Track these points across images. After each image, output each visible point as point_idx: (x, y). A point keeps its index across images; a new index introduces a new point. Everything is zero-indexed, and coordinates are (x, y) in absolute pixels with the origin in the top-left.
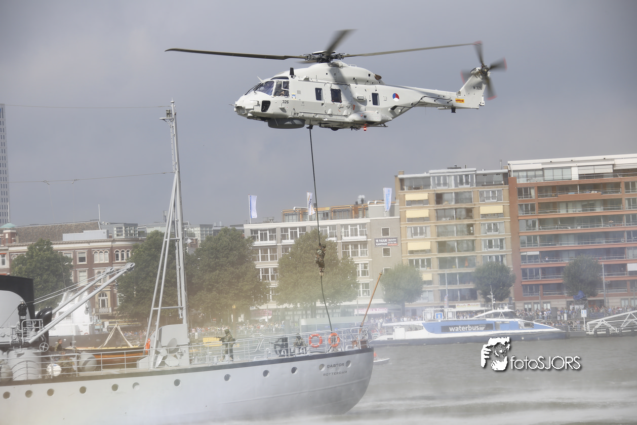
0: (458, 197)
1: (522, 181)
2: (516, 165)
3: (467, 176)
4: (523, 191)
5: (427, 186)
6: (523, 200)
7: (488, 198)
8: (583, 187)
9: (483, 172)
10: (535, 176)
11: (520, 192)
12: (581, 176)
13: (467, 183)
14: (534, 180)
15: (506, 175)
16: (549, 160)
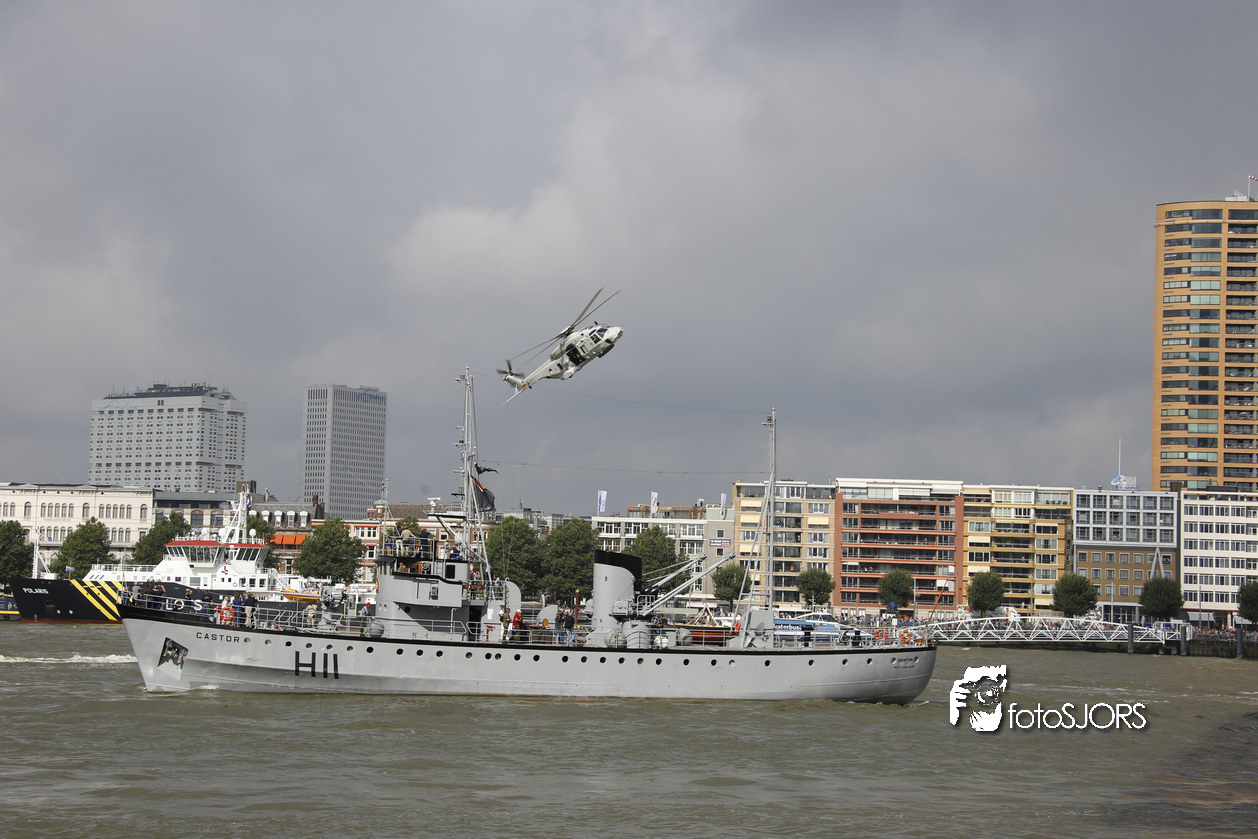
0: (789, 507)
1: (848, 498)
2: (843, 482)
3: (798, 488)
4: (848, 507)
5: (761, 495)
6: (848, 514)
7: (816, 510)
8: (903, 507)
9: (813, 486)
10: (860, 494)
11: (845, 505)
12: (901, 497)
13: (798, 495)
14: (858, 498)
15: (833, 491)
16: (873, 480)
